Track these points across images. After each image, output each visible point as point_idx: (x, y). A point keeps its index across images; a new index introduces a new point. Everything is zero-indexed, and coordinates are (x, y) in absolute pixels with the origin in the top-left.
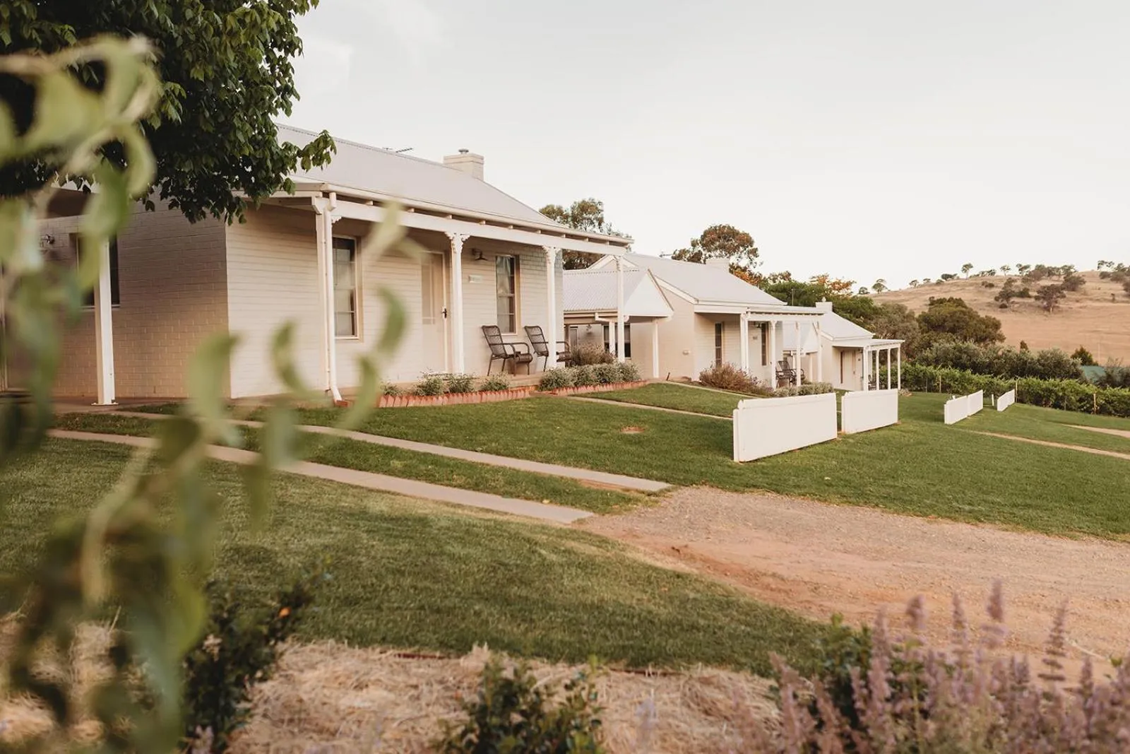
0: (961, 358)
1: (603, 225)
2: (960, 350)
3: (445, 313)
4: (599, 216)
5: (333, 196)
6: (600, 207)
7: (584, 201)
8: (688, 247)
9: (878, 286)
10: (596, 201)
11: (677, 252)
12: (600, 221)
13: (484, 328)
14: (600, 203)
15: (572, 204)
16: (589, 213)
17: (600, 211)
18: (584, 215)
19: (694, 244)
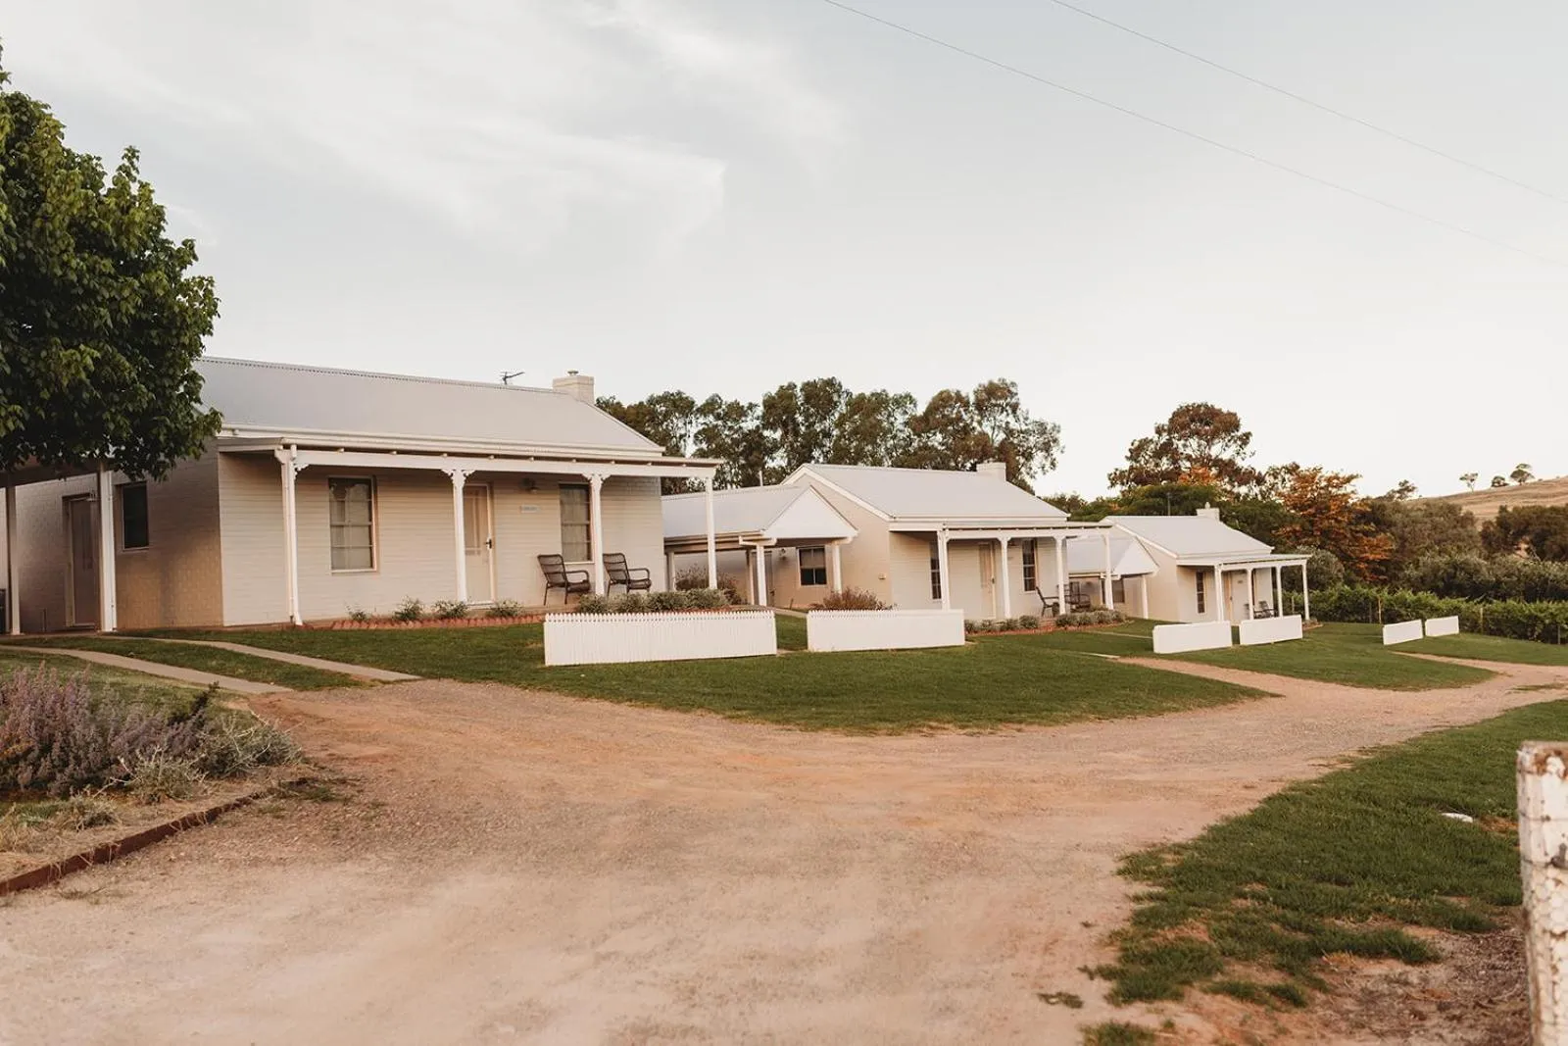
0: (1455, 576)
1: (1018, 412)
2: (1455, 566)
3: (490, 543)
4: (1014, 401)
5: (294, 448)
6: (1013, 390)
7: (991, 383)
8: (1152, 435)
9: (1519, 474)
10: (1008, 382)
11: (1136, 444)
12: (1015, 408)
13: (540, 557)
14: (1013, 384)
15: (975, 387)
16: (1000, 398)
17: (1013, 395)
18: (993, 401)
19: (1159, 431)
